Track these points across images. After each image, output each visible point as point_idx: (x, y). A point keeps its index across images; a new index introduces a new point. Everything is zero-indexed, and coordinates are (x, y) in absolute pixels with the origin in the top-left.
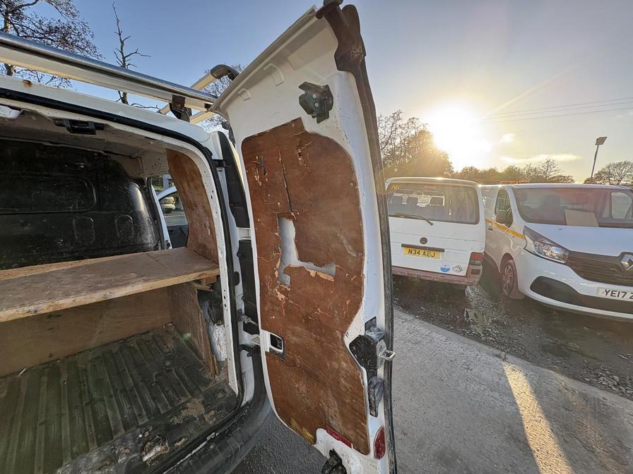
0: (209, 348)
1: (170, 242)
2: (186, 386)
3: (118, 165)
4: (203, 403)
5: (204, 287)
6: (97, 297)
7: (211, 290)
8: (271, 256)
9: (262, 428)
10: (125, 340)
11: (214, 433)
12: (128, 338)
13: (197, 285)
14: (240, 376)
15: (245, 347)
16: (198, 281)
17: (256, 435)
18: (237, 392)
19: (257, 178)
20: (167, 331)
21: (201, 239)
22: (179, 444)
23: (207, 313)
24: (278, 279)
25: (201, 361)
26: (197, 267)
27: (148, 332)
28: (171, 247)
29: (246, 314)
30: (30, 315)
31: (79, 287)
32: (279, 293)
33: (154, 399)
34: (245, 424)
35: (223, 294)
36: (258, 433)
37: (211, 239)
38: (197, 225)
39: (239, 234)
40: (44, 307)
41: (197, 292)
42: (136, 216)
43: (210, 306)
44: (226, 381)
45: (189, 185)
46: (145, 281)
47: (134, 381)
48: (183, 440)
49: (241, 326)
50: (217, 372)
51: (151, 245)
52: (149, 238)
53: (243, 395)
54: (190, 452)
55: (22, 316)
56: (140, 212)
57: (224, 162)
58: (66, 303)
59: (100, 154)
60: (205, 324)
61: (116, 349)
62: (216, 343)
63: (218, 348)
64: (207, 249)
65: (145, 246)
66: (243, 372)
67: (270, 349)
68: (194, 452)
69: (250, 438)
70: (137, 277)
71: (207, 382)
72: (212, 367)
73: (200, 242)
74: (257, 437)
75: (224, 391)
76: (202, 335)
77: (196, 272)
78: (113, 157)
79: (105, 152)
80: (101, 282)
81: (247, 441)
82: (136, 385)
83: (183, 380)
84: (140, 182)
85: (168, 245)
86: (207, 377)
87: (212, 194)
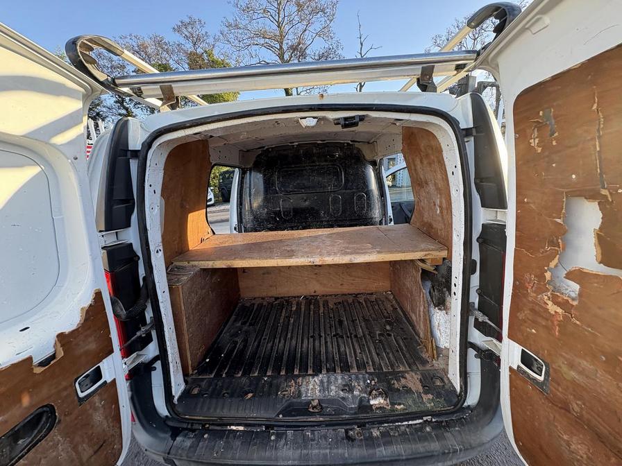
0: (429, 331)
1: (392, 217)
2: (405, 357)
3: (359, 150)
4: (421, 381)
5: (428, 267)
6: (345, 259)
7: (435, 272)
8: (542, 250)
9: (487, 446)
10: (356, 295)
11: (430, 417)
12: (359, 294)
13: (421, 264)
14: (464, 374)
15: (473, 346)
16: (422, 261)
17: (479, 449)
18: (458, 389)
19: (534, 142)
20: (386, 298)
21: (426, 218)
22: (399, 407)
23: (428, 294)
24: (549, 282)
25: (417, 338)
26: (423, 246)
27: (372, 294)
28: (393, 222)
29: (479, 309)
30: (310, 264)
31: (335, 250)
32: (550, 303)
33: (378, 355)
34: (466, 428)
35: (454, 281)
36: (483, 448)
37: (440, 219)
38: (424, 203)
39: (483, 216)
40: (317, 260)
41: (421, 271)
42: (368, 193)
43: (433, 287)
44: (446, 372)
45: (421, 162)
46: (379, 252)
47: (363, 332)
48: (402, 406)
49: (472, 321)
50: (436, 356)
51: (378, 220)
52: (376, 213)
53: (466, 397)
54: (408, 421)
55: (307, 264)
56: (371, 190)
57: (474, 130)
58: (329, 260)
59: (348, 144)
60: (426, 305)
61: (350, 301)
62: (436, 327)
63: (437, 333)
64: (432, 228)
65: (374, 220)
66: (468, 371)
67: (518, 367)
68: (410, 422)
69: (472, 448)
70: (372, 248)
71: (424, 362)
72: (430, 350)
73: (426, 220)
74: (480, 452)
75: (442, 380)
76: (422, 313)
77: (422, 250)
78: (357, 145)
79: (351, 141)
80: (348, 248)
81: (467, 449)
82: (364, 336)
83: (401, 350)
84: (374, 163)
85: (391, 220)
86: (424, 356)
87: (454, 170)
